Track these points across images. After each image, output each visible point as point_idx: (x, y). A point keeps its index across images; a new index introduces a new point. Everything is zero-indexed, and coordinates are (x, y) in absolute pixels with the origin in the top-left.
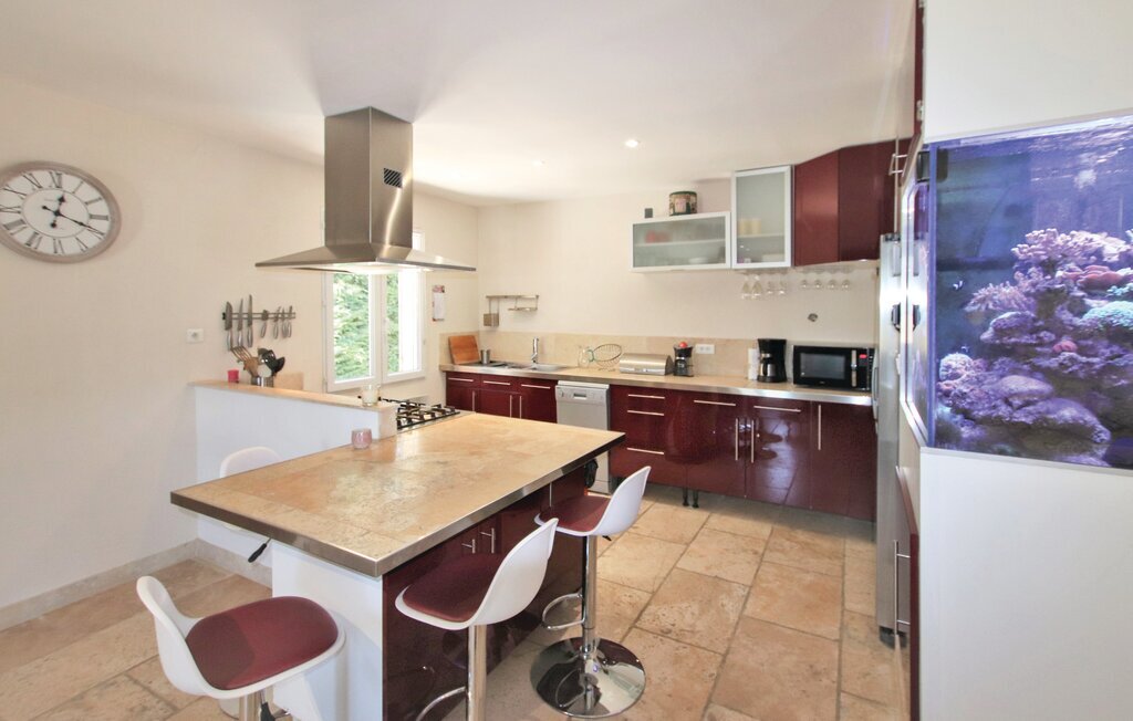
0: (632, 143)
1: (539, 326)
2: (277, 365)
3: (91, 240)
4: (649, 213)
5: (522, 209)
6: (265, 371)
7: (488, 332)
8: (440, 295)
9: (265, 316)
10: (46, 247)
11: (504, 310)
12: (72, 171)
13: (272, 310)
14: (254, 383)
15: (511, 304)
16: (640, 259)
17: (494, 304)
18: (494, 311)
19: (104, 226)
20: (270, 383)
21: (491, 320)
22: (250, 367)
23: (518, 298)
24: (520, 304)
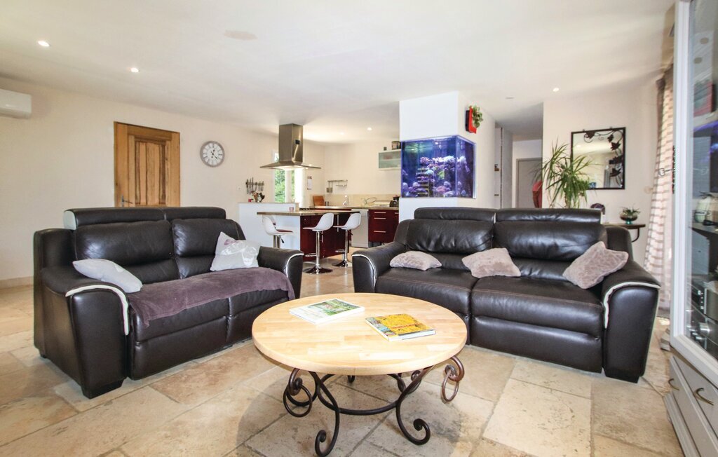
0: (370, 129)
1: (347, 192)
2: (263, 197)
3: (219, 161)
4: (385, 149)
5: (341, 147)
6: (260, 198)
7: (328, 195)
8: (310, 180)
9: (256, 184)
10: (210, 163)
11: (335, 186)
12: (216, 143)
13: (258, 182)
14: (256, 202)
15: (337, 183)
16: (381, 165)
17: (331, 183)
18: (331, 187)
19: (221, 157)
20: (260, 201)
21: (329, 190)
22: (256, 197)
23: (339, 181)
24: (341, 184)
